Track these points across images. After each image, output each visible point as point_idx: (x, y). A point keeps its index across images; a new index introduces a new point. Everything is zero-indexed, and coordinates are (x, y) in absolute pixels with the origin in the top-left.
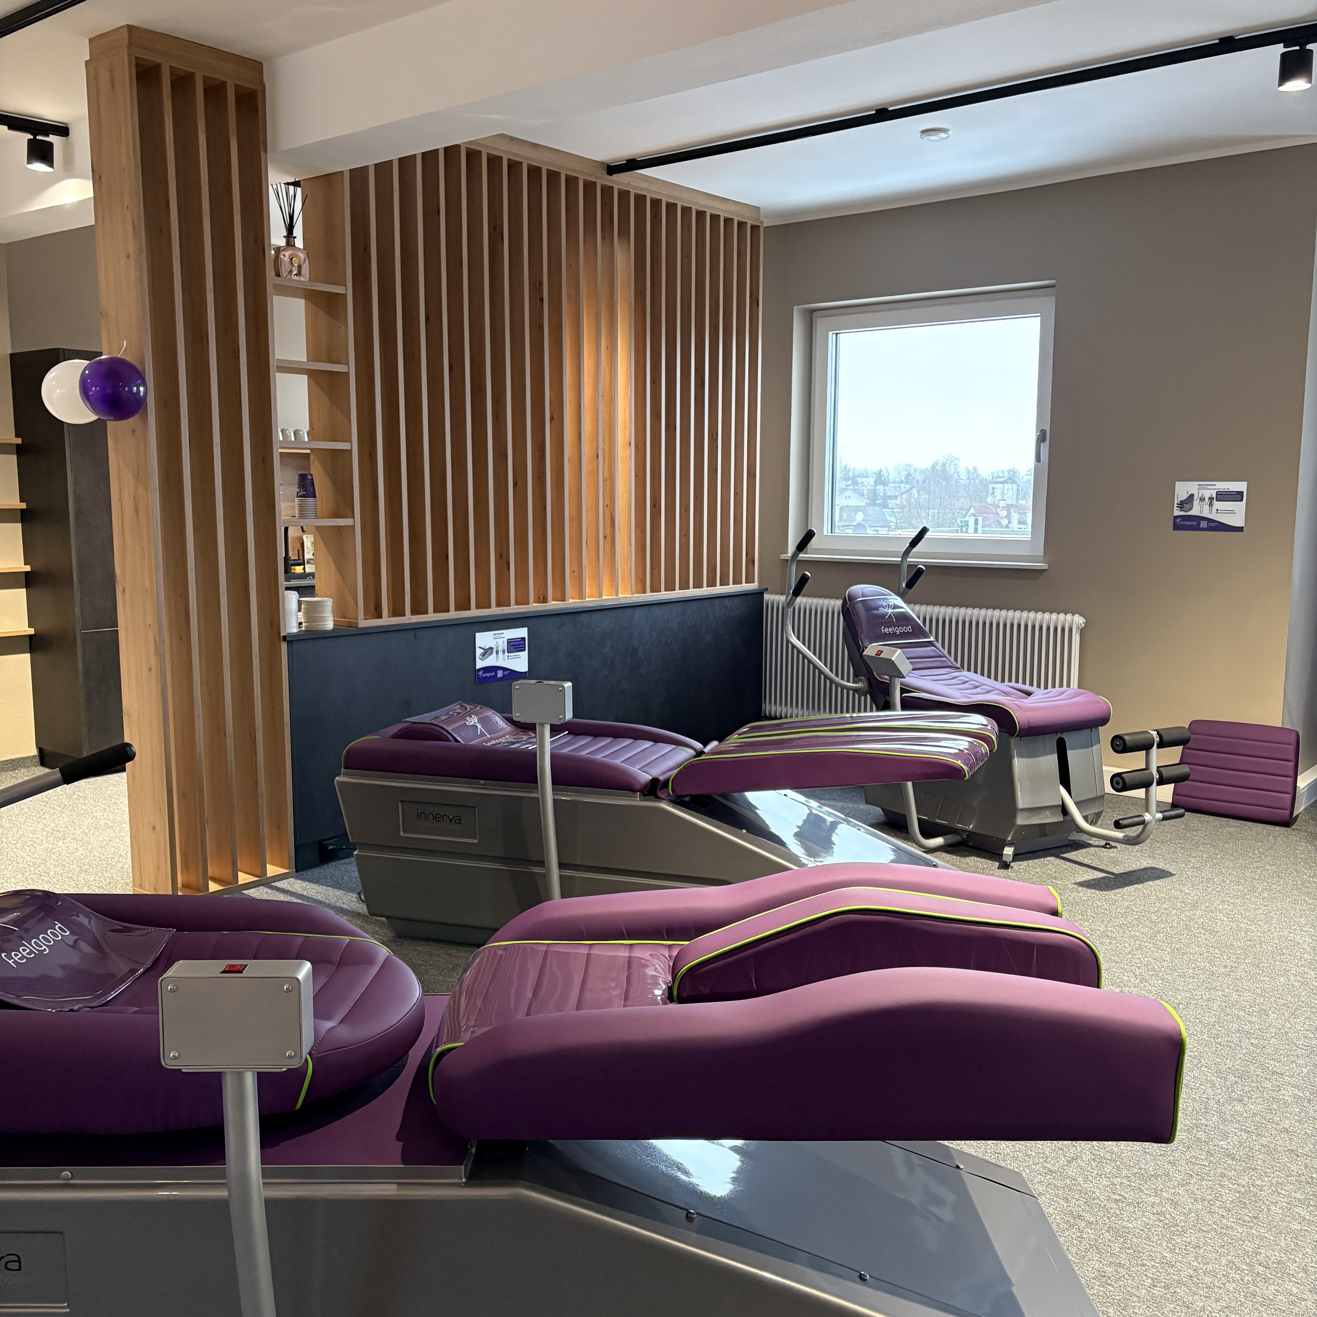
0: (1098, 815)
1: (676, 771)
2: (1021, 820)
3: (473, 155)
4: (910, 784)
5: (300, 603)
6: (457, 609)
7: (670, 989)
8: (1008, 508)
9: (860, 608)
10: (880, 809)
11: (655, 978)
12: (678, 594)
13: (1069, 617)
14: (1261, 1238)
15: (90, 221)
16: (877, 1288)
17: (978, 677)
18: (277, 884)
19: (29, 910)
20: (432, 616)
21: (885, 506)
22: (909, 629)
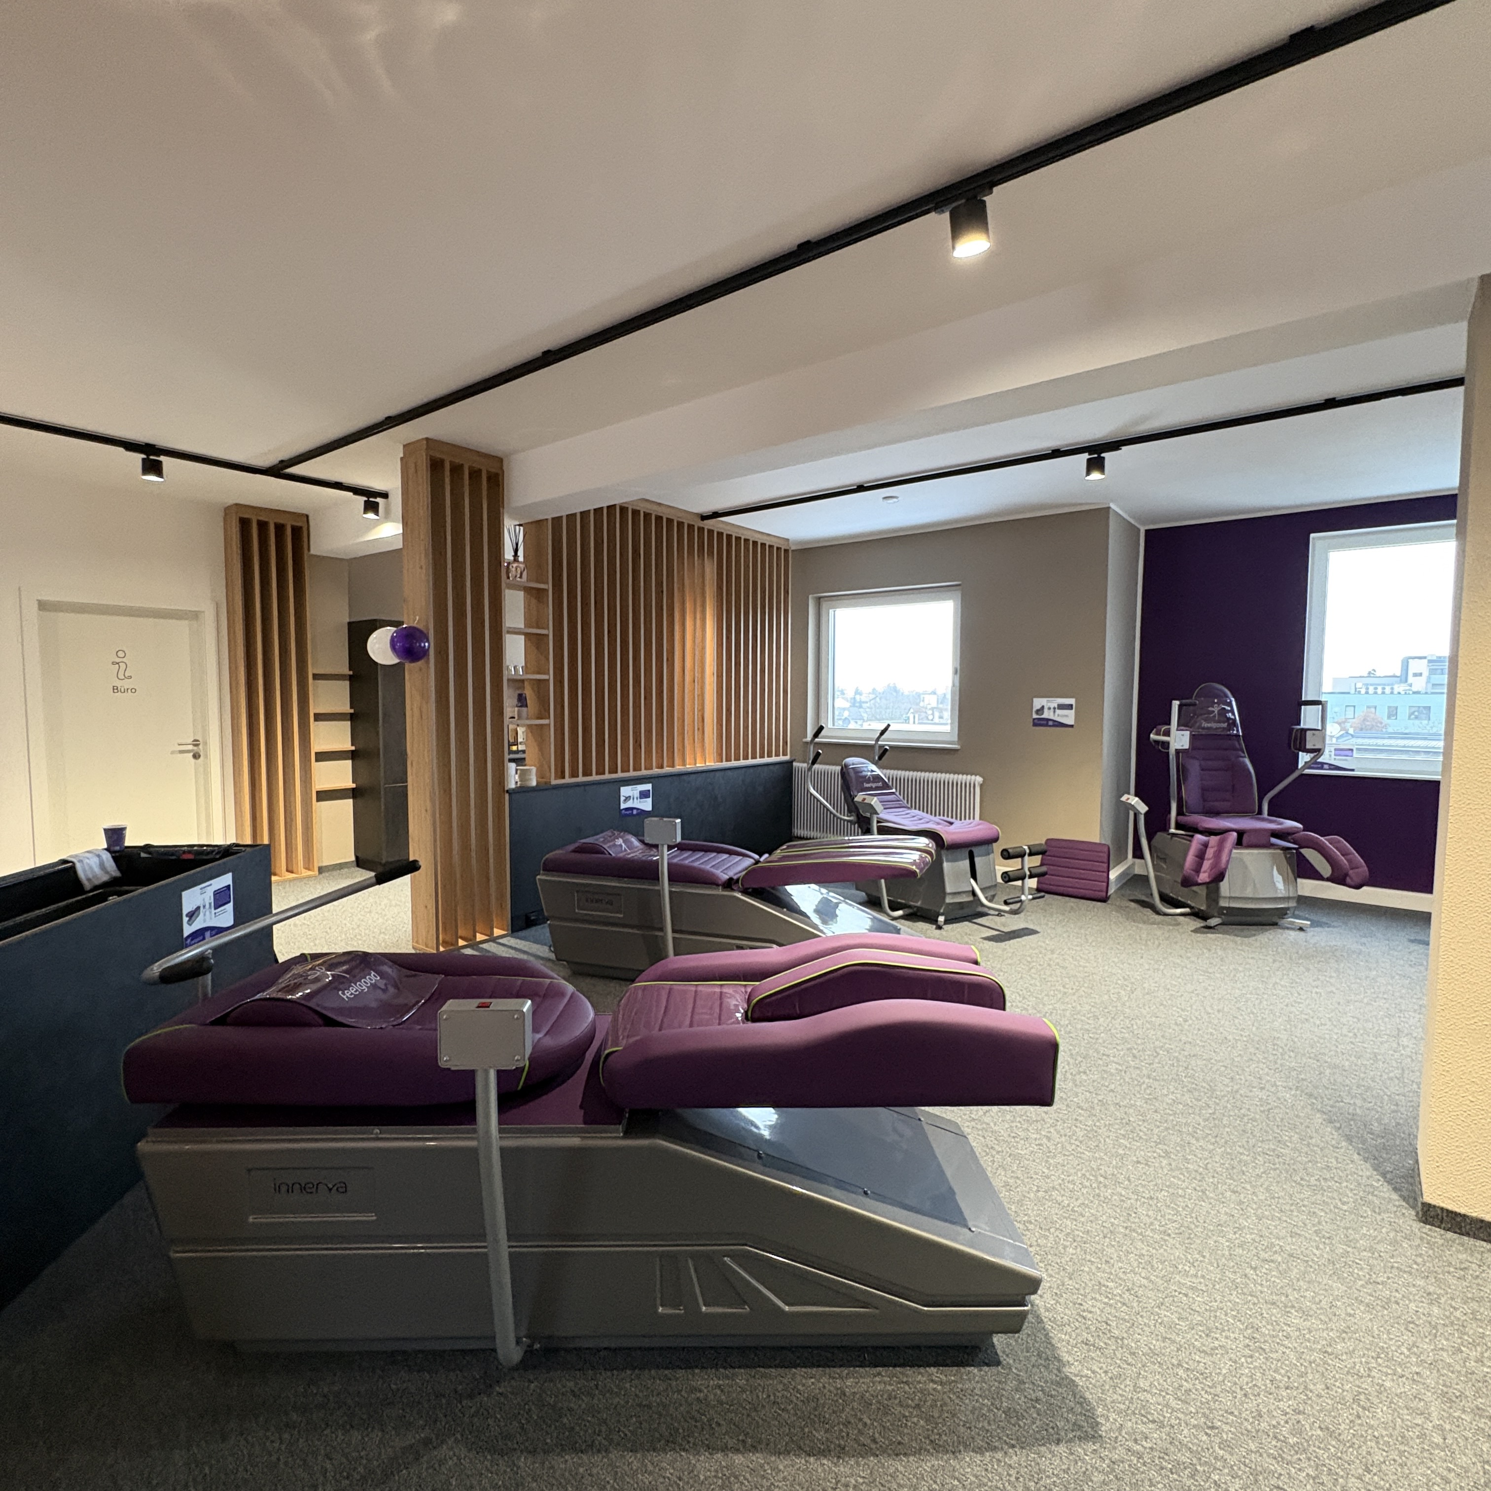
0: (994, 896)
1: (744, 873)
2: (949, 900)
3: (623, 509)
4: (883, 881)
5: (517, 770)
6: (610, 772)
7: (746, 1012)
8: (932, 709)
9: (852, 774)
10: (864, 894)
11: (736, 1006)
12: (742, 762)
13: (973, 777)
14: (1102, 1159)
15: (400, 545)
16: (877, 1200)
17: (920, 813)
18: (501, 941)
19: (354, 963)
20: (595, 777)
21: (861, 707)
22: (880, 784)
